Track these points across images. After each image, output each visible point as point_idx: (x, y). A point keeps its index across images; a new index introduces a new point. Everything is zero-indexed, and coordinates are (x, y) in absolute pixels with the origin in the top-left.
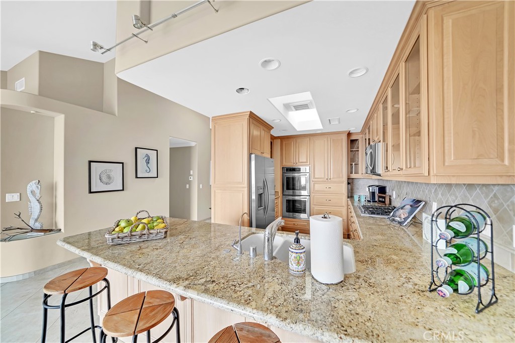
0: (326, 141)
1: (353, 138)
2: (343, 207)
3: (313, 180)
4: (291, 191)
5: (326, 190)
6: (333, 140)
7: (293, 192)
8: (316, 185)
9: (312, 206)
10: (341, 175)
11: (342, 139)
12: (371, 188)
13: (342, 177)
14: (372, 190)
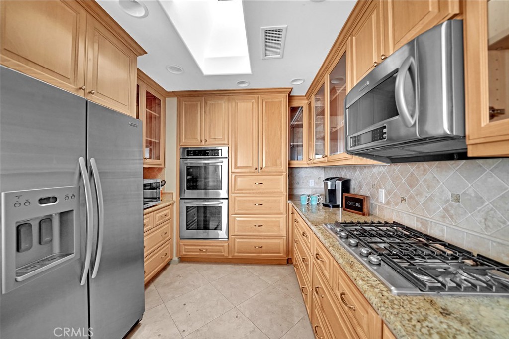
0: (255, 104)
1: (295, 104)
2: (281, 214)
3: (234, 170)
4: (203, 191)
5: (254, 187)
6: (266, 102)
7: (206, 193)
8: (238, 179)
9: (231, 216)
10: (278, 162)
11: (280, 102)
12: (329, 183)
13: (281, 165)
14: (332, 185)
